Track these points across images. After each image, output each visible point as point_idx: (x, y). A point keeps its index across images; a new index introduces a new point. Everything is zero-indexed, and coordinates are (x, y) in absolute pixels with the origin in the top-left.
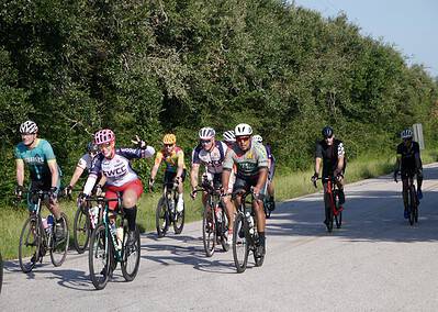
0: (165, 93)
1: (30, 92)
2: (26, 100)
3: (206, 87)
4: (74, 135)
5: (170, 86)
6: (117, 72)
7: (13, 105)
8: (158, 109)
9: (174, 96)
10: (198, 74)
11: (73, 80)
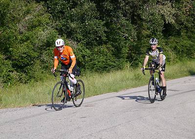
0: (165, 21)
1: (104, 22)
2: (103, 25)
3: (183, 18)
4: (124, 40)
5: (167, 18)
6: (143, 12)
7: (97, 27)
8: (161, 28)
9: (169, 23)
10: (179, 13)
11: (124, 16)
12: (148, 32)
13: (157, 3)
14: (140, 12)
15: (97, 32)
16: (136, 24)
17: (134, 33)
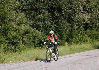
12: (77, 27)
13: (81, 13)
14: (72, 17)
15: (51, 27)
16: (70, 23)
17: (69, 28)
